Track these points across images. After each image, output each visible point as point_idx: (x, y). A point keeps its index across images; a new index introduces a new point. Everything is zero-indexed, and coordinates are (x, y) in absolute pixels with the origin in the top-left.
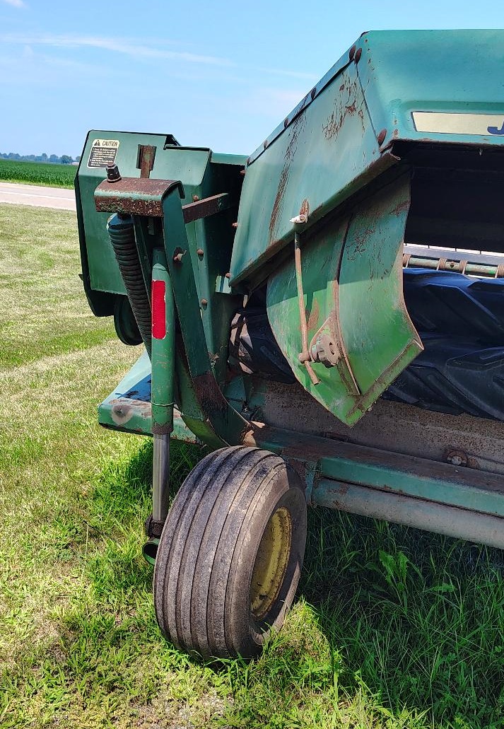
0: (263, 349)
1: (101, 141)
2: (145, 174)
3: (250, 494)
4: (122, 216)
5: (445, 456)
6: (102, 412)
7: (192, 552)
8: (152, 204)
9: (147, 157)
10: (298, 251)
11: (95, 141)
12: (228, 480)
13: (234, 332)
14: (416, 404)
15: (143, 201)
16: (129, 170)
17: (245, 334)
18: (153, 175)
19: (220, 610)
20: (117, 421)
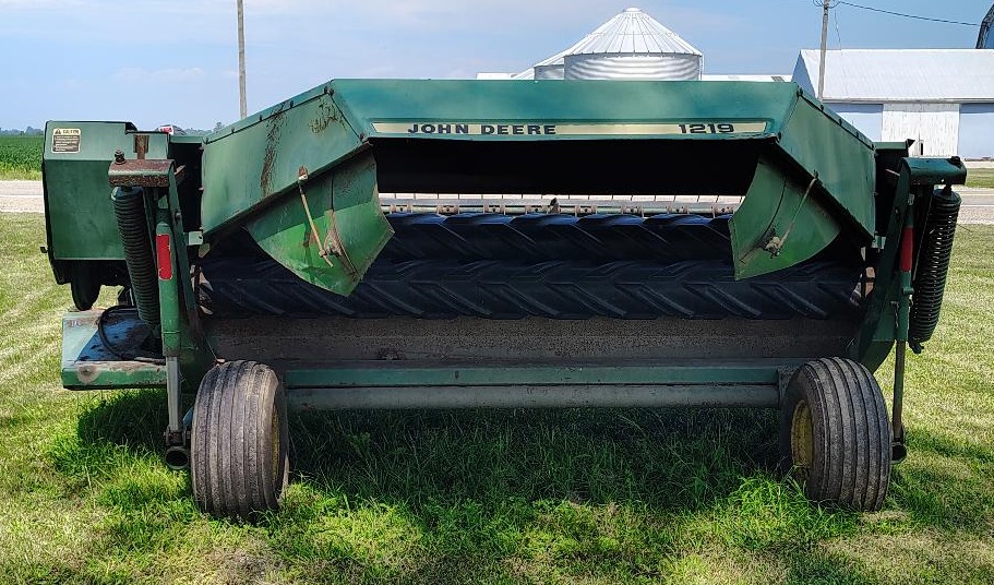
0: (221, 290)
1: (61, 130)
2: (141, 157)
3: (257, 386)
4: (124, 188)
5: (381, 356)
6: (64, 375)
7: (226, 431)
8: (161, 178)
9: (141, 144)
10: (303, 196)
11: (55, 130)
12: (238, 379)
13: (193, 279)
14: (353, 316)
15: (153, 177)
16: (130, 155)
17: (203, 280)
18: (147, 156)
19: (254, 469)
20: (85, 380)
